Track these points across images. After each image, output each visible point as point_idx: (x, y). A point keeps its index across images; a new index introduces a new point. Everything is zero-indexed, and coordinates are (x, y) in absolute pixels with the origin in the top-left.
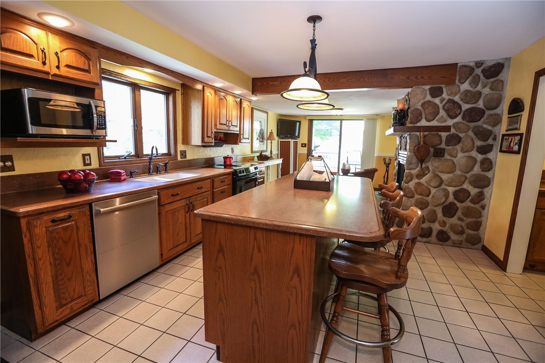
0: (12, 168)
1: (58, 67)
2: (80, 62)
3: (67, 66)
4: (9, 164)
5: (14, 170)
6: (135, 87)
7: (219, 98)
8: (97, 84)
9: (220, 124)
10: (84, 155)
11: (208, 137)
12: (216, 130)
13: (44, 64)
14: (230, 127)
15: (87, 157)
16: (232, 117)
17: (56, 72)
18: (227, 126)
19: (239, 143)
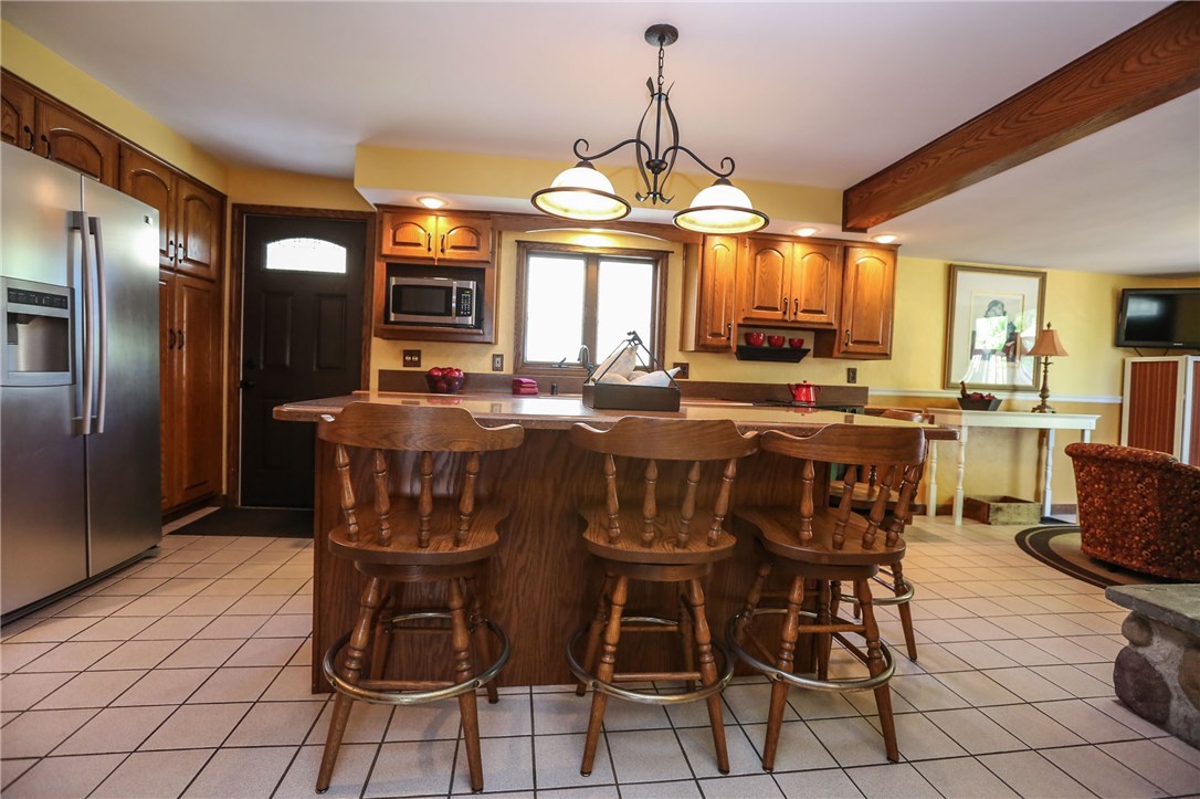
0: (418, 364)
1: (442, 251)
2: (468, 240)
3: (453, 247)
4: (408, 358)
5: (419, 366)
6: (592, 259)
7: (753, 253)
8: (488, 262)
9: (758, 308)
10: (495, 356)
11: (713, 335)
12: (741, 322)
13: (429, 249)
14: (795, 314)
15: (499, 359)
16: (803, 291)
17: (440, 255)
18: (785, 313)
19: (836, 354)
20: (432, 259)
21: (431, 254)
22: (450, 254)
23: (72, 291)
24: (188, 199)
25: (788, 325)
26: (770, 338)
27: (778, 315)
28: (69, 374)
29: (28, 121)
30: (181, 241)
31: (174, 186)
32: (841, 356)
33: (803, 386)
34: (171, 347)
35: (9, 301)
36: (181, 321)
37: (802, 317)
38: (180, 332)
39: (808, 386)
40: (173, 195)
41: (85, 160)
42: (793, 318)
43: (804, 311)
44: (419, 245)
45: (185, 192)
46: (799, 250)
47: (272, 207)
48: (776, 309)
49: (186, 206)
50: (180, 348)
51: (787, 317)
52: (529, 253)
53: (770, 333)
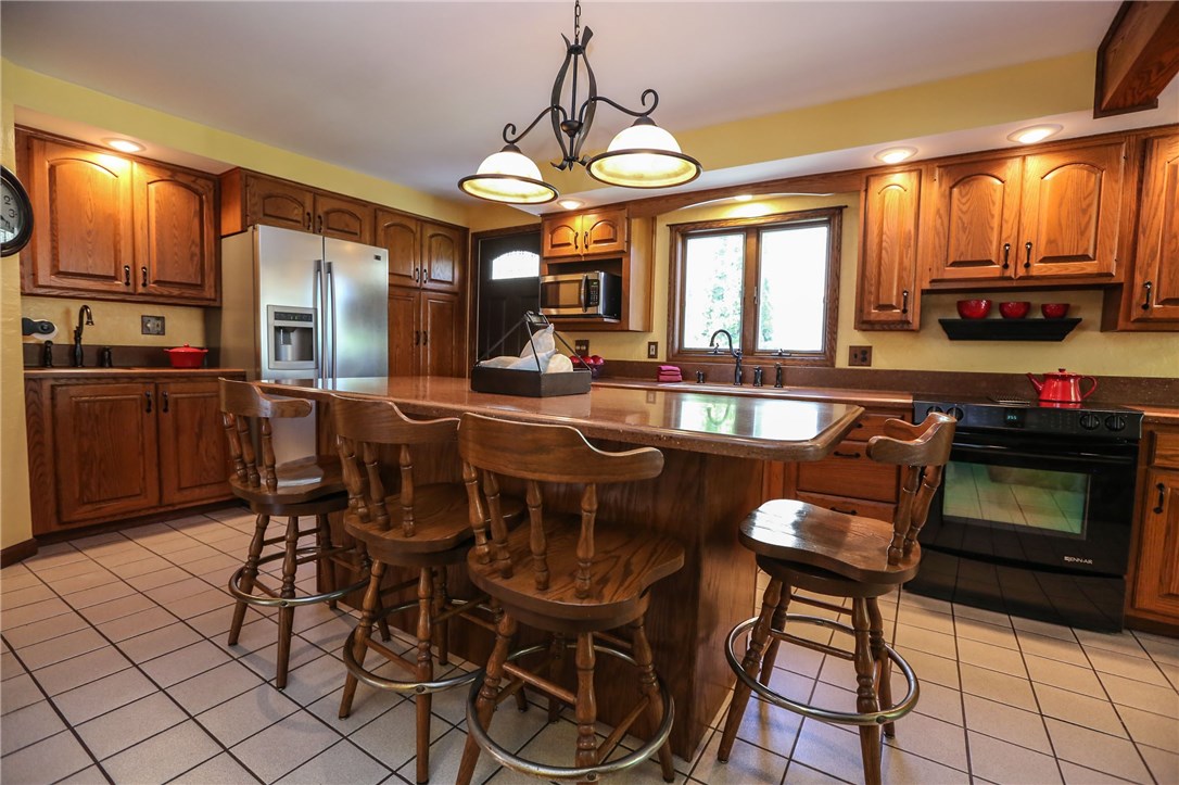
0: (586, 352)
1: (587, 247)
2: (608, 232)
7: (946, 186)
8: (623, 252)
9: (954, 264)
10: (650, 344)
11: (881, 307)
12: (927, 286)
13: (577, 247)
14: (1027, 265)
15: (653, 347)
16: (1044, 229)
17: (585, 252)
18: (1006, 266)
19: (1121, 323)
20: (579, 256)
21: (578, 252)
22: (594, 249)
23: (316, 310)
24: (432, 236)
25: (1015, 284)
26: (1002, 307)
27: (994, 270)
28: (314, 362)
29: (309, 209)
30: (426, 267)
31: (419, 229)
32: (1133, 327)
33: (1054, 377)
34: (418, 343)
35: (276, 319)
36: (426, 325)
37: (1038, 269)
38: (425, 333)
39: (1065, 378)
40: (418, 235)
41: (347, 225)
42: (1021, 272)
43: (1044, 260)
44: (569, 244)
45: (429, 231)
46: (1035, 165)
47: (492, 231)
48: (990, 262)
49: (430, 242)
50: (425, 344)
51: (1010, 272)
52: (686, 236)
53: (998, 299)
